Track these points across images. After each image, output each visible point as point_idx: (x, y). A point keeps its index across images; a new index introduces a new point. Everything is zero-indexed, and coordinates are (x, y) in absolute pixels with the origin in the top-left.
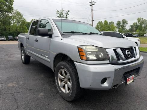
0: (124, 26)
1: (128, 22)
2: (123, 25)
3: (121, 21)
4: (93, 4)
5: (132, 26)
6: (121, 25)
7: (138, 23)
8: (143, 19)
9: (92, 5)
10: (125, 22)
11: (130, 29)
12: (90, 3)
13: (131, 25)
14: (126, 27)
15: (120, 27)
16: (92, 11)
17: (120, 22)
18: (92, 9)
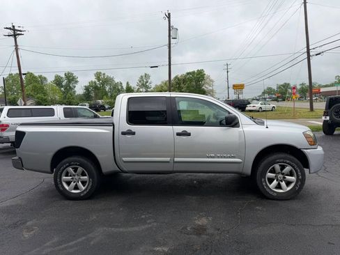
0: (70, 87)
1: (78, 80)
2: (68, 85)
3: (64, 76)
4: (19, 32)
5: (87, 88)
6: (64, 83)
7: (98, 83)
8: (104, 74)
9: (15, 36)
10: (71, 78)
11: (84, 95)
12: (10, 29)
13: (85, 86)
14: (76, 89)
15: (62, 89)
16: (17, 49)
17: (62, 78)
18: (16, 45)
